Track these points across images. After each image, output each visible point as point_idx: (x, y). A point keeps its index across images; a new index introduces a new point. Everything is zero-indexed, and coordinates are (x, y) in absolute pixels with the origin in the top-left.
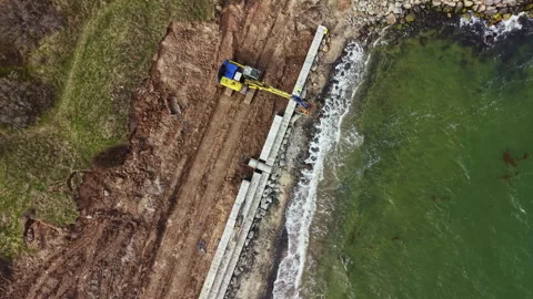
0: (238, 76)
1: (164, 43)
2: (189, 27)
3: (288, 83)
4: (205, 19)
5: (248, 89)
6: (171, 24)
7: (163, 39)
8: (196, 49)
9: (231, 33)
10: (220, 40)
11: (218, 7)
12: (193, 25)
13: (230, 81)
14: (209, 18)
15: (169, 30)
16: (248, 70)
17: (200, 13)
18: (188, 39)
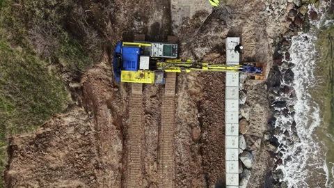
0: (145, 62)
1: (11, 172)
2: (40, 130)
3: (213, 137)
4: (59, 110)
5: (165, 75)
6: (11, 139)
7: (8, 167)
8: (61, 154)
9: (105, 107)
10: (92, 125)
11: (73, 85)
12: (44, 126)
13: (135, 74)
14: (65, 106)
15: (12, 150)
16: (157, 49)
17: (48, 105)
18: (45, 147)
